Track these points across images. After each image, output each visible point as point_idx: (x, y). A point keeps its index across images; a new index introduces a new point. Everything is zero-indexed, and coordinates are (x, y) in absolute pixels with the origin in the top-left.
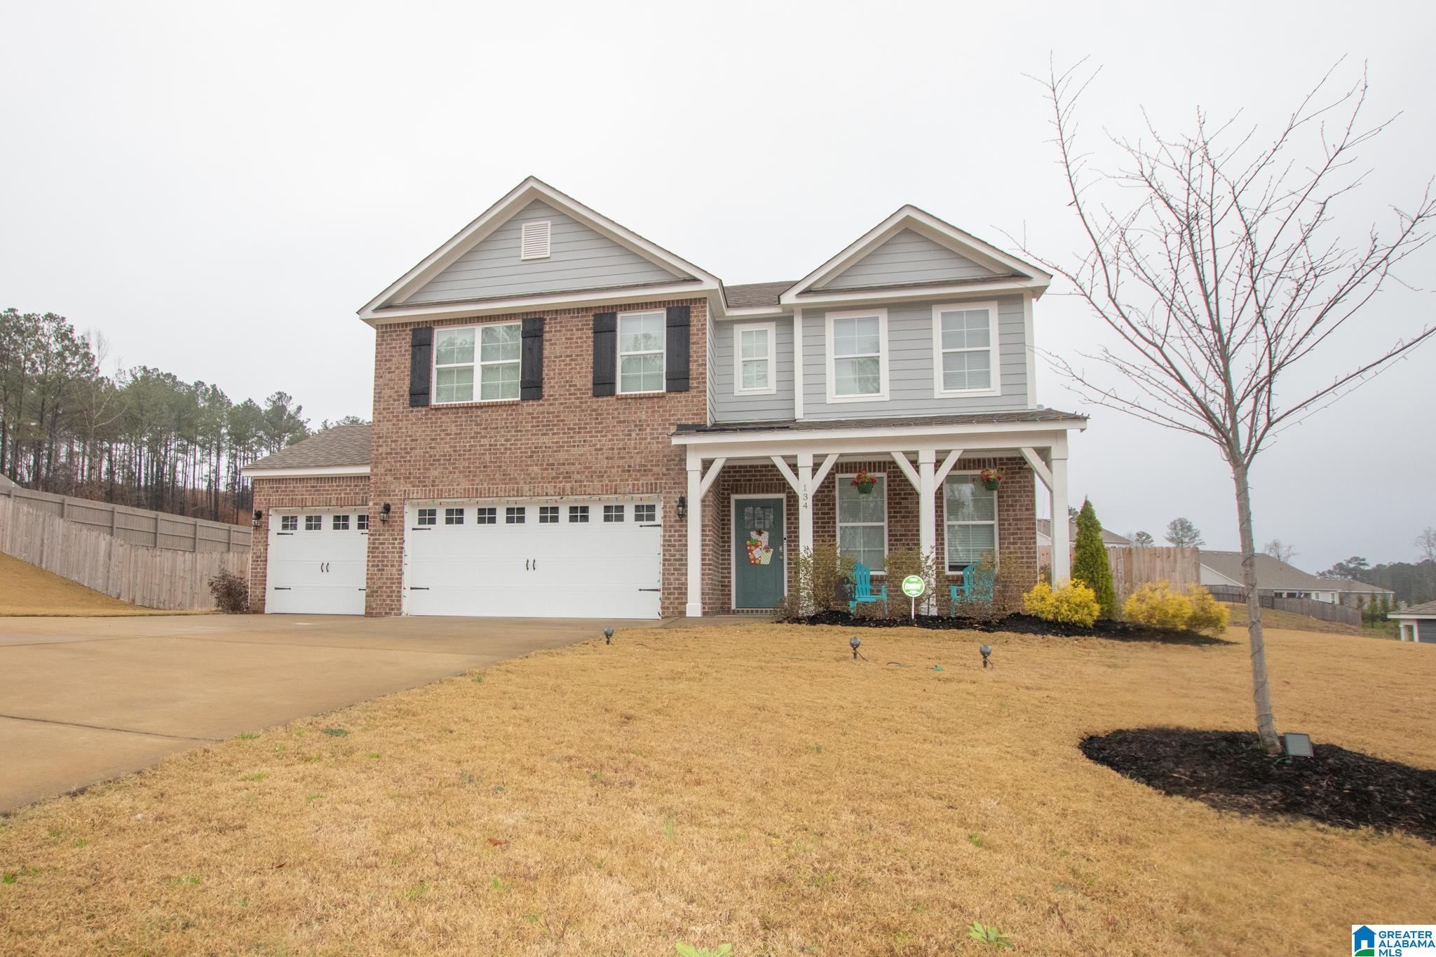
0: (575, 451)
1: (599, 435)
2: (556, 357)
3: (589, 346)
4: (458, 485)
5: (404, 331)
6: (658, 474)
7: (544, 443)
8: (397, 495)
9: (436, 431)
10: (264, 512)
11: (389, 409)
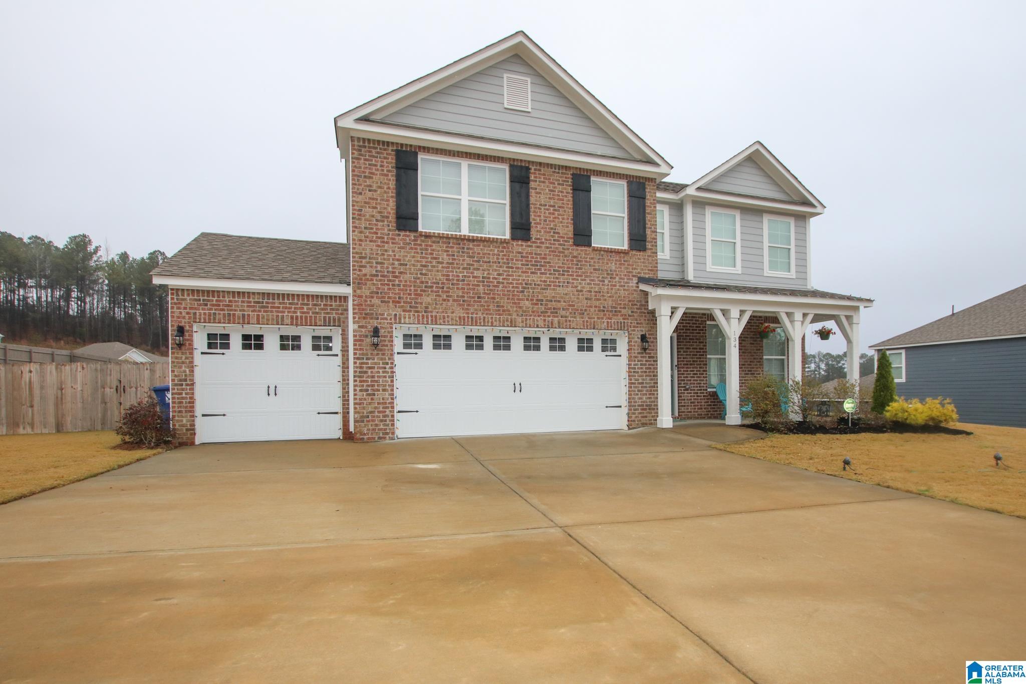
0: (560, 290)
1: (579, 278)
2: (541, 205)
3: (569, 201)
4: (453, 313)
5: (385, 150)
6: (625, 315)
7: (534, 281)
8: (386, 319)
9: (427, 258)
10: (187, 328)
11: (372, 229)
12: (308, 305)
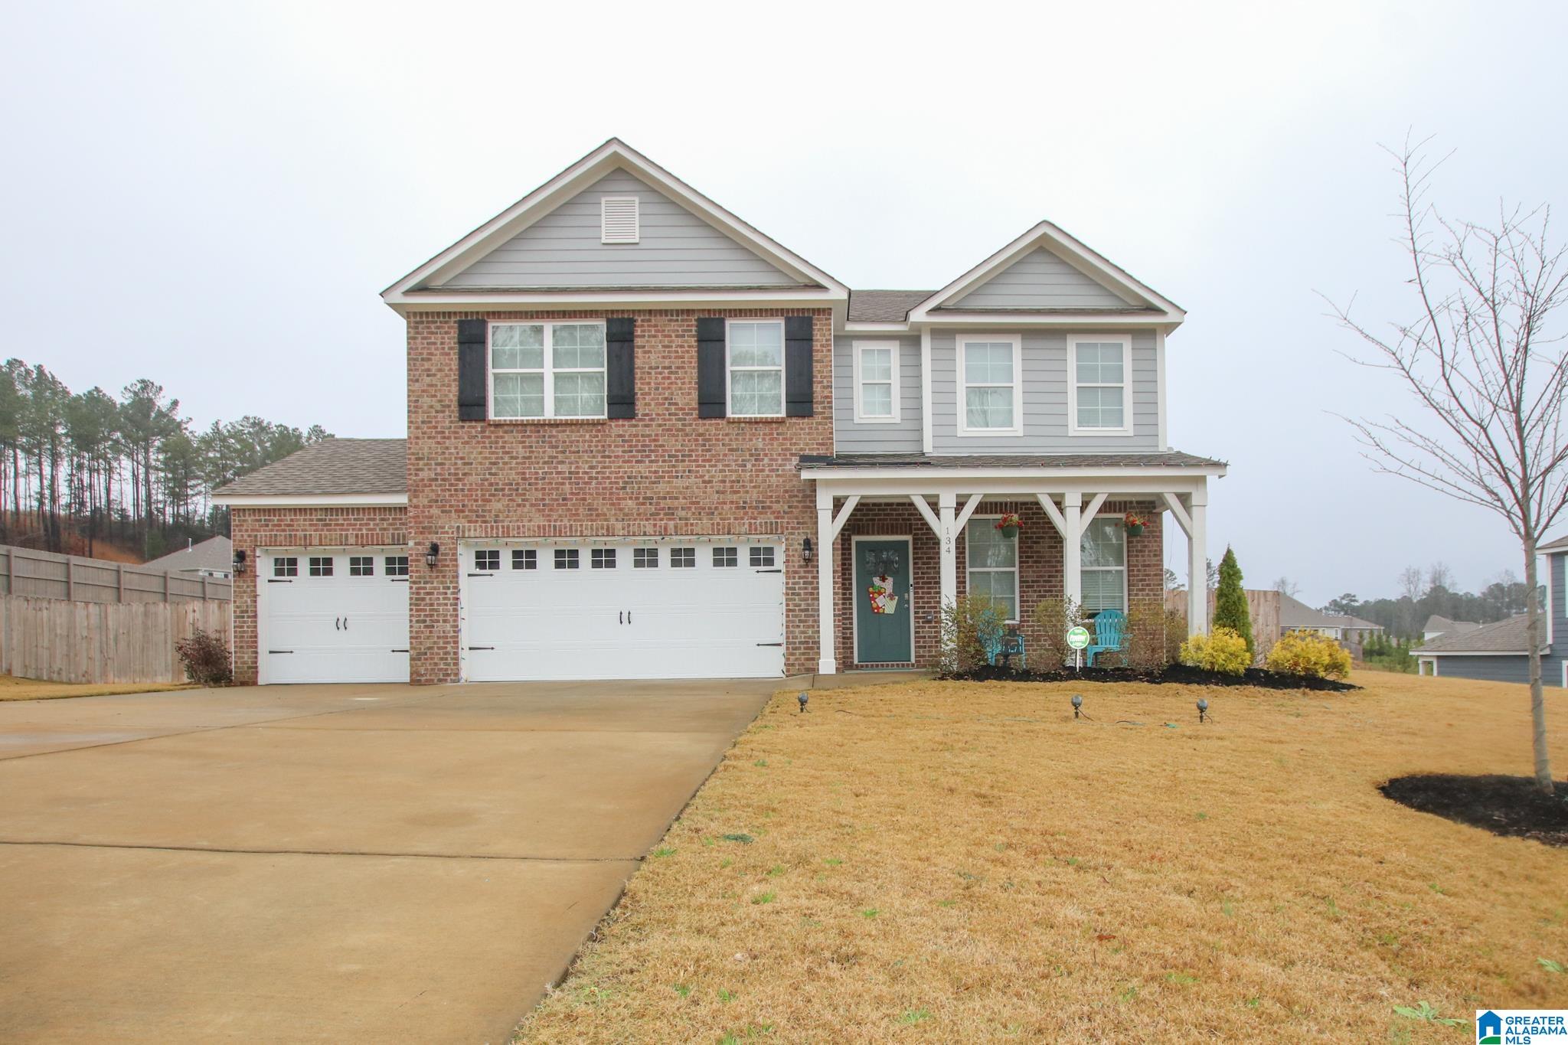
0: (679, 483)
1: (707, 464)
2: (651, 368)
3: (692, 357)
4: (530, 521)
5: (446, 322)
6: (779, 512)
8: (447, 533)
9: (497, 453)
10: (249, 553)
11: (430, 422)
12: (374, 519)
